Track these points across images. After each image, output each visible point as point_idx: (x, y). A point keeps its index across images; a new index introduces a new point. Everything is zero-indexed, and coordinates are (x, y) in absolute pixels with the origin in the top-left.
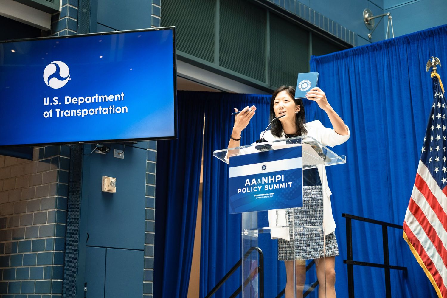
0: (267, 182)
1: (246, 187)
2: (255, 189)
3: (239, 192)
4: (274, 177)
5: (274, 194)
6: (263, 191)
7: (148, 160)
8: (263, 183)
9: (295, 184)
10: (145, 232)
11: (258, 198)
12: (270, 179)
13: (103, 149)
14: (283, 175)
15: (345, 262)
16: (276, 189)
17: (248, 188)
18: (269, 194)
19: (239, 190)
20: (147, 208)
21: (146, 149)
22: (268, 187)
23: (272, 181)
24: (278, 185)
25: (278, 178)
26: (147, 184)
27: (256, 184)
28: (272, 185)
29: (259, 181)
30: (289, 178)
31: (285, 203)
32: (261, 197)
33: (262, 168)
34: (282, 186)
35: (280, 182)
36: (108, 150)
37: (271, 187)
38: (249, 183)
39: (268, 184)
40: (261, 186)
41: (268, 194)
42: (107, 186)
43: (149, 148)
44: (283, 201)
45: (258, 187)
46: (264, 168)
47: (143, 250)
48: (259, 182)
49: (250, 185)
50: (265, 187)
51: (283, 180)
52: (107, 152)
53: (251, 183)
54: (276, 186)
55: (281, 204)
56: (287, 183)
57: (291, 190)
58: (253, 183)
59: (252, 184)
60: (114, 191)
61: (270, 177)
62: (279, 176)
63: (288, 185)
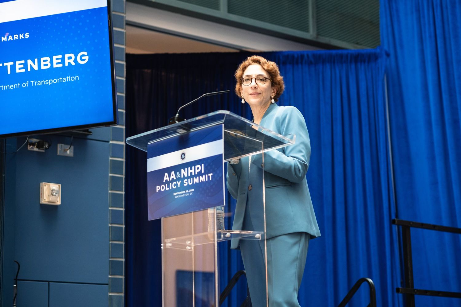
0: (186, 176)
1: (165, 184)
2: (175, 185)
3: (157, 190)
5: (193, 190)
6: (182, 188)
7: (112, 157)
8: (182, 177)
9: (216, 176)
10: (110, 258)
11: (178, 197)
12: (190, 171)
13: (39, 146)
14: (203, 165)
15: (398, 290)
16: (196, 183)
17: (167, 185)
18: (189, 191)
19: (158, 188)
20: (111, 224)
21: (108, 142)
22: (188, 182)
23: (191, 173)
24: (198, 177)
25: (198, 168)
26: (111, 190)
27: (175, 179)
28: (192, 179)
29: (178, 174)
30: (209, 167)
31: (206, 201)
32: (180, 196)
33: (181, 156)
34: (202, 179)
35: (200, 174)
36: (47, 146)
37: (190, 182)
38: (168, 178)
39: (188, 178)
40: (180, 181)
41: (187, 191)
42: (47, 195)
43: (113, 140)
44: (203, 199)
45: (177, 183)
46: (183, 157)
47: (107, 284)
48: (178, 176)
49: (168, 180)
50: (185, 182)
51: (203, 172)
52: (46, 148)
54: (196, 180)
55: (201, 203)
56: (207, 175)
57: (212, 184)
58: (172, 177)
59: (171, 180)
60: (59, 203)
61: (189, 168)
62: (199, 166)
63: (209, 177)
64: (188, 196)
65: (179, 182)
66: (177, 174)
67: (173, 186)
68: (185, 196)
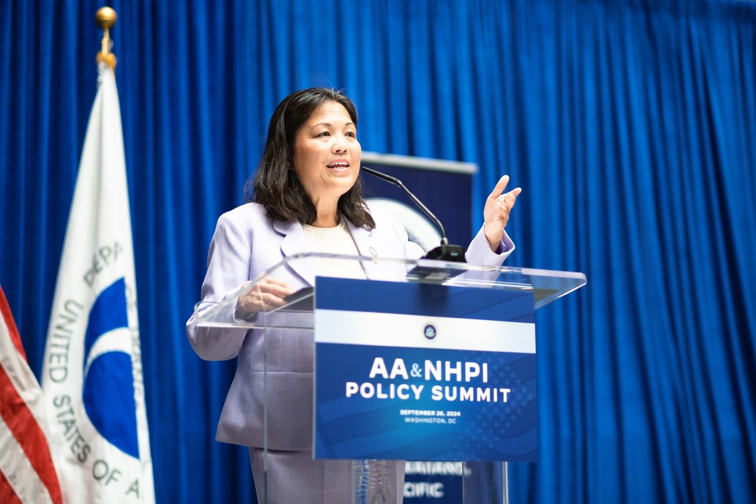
0: (438, 377)
1: (373, 382)
2: (404, 392)
3: (349, 393)
4: (459, 364)
5: (459, 414)
6: (426, 402)
8: (427, 377)
9: (519, 397)
11: (413, 420)
12: (449, 371)
14: (485, 366)
16: (467, 402)
17: (379, 386)
18: (445, 413)
19: (351, 388)
22: (443, 392)
23: (453, 376)
24: (471, 390)
25: (472, 370)
27: (406, 377)
28: (455, 389)
29: (415, 369)
30: (501, 375)
31: (491, 446)
32: (421, 420)
33: (425, 332)
34: (484, 395)
35: (476, 383)
37: (451, 395)
38: (383, 372)
39: (443, 383)
40: (421, 387)
41: (440, 413)
45: (411, 389)
46: (430, 334)
48: (415, 373)
49: (385, 376)
50: (436, 389)
51: (485, 380)
53: (389, 372)
54: (467, 394)
55: (479, 446)
56: (495, 390)
57: (508, 411)
58: (395, 372)
59: (393, 376)
61: (448, 364)
62: (475, 365)
63: (500, 395)
64: (441, 424)
65: (417, 387)
66: (412, 369)
67: (399, 392)
68: (434, 424)
